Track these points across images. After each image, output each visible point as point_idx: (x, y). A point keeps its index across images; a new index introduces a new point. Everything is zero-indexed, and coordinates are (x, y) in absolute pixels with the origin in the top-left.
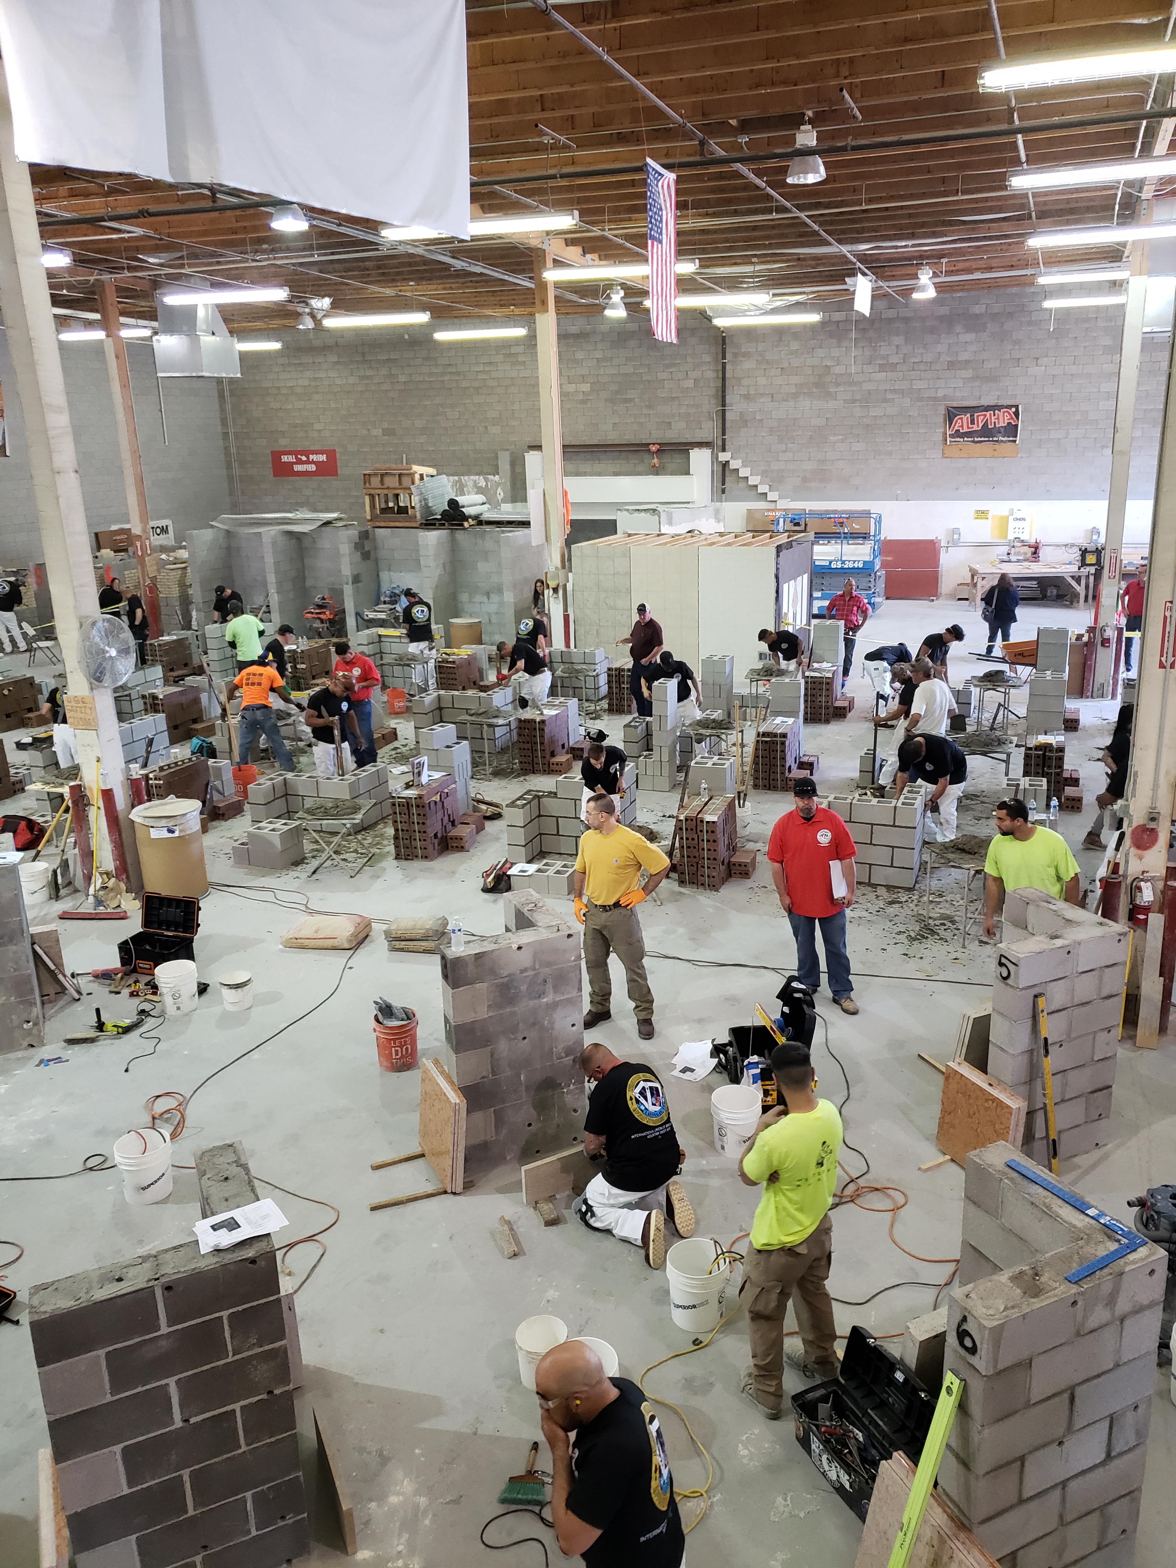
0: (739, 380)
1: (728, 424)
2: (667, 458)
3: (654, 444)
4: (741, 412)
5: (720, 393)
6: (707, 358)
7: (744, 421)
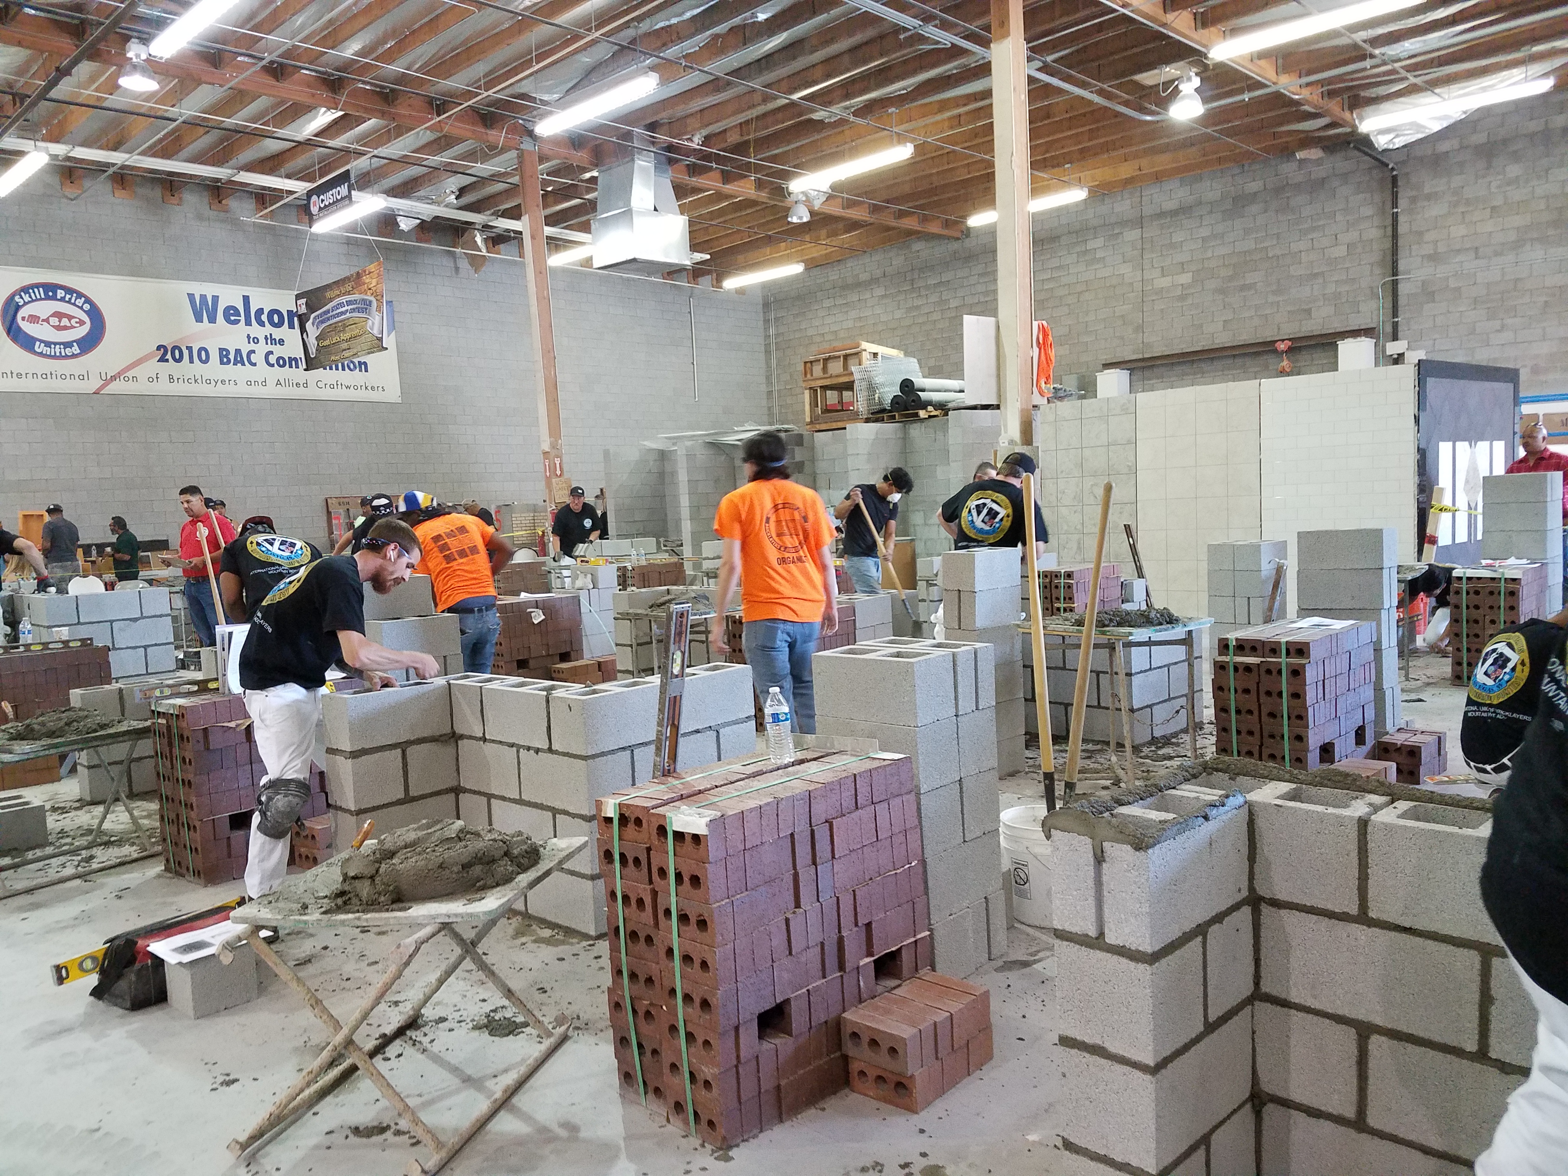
0: (1420, 234)
1: (1402, 301)
2: (1304, 358)
3: (1283, 340)
4: (1423, 282)
5: (1389, 258)
6: (1368, 211)
7: (1429, 293)
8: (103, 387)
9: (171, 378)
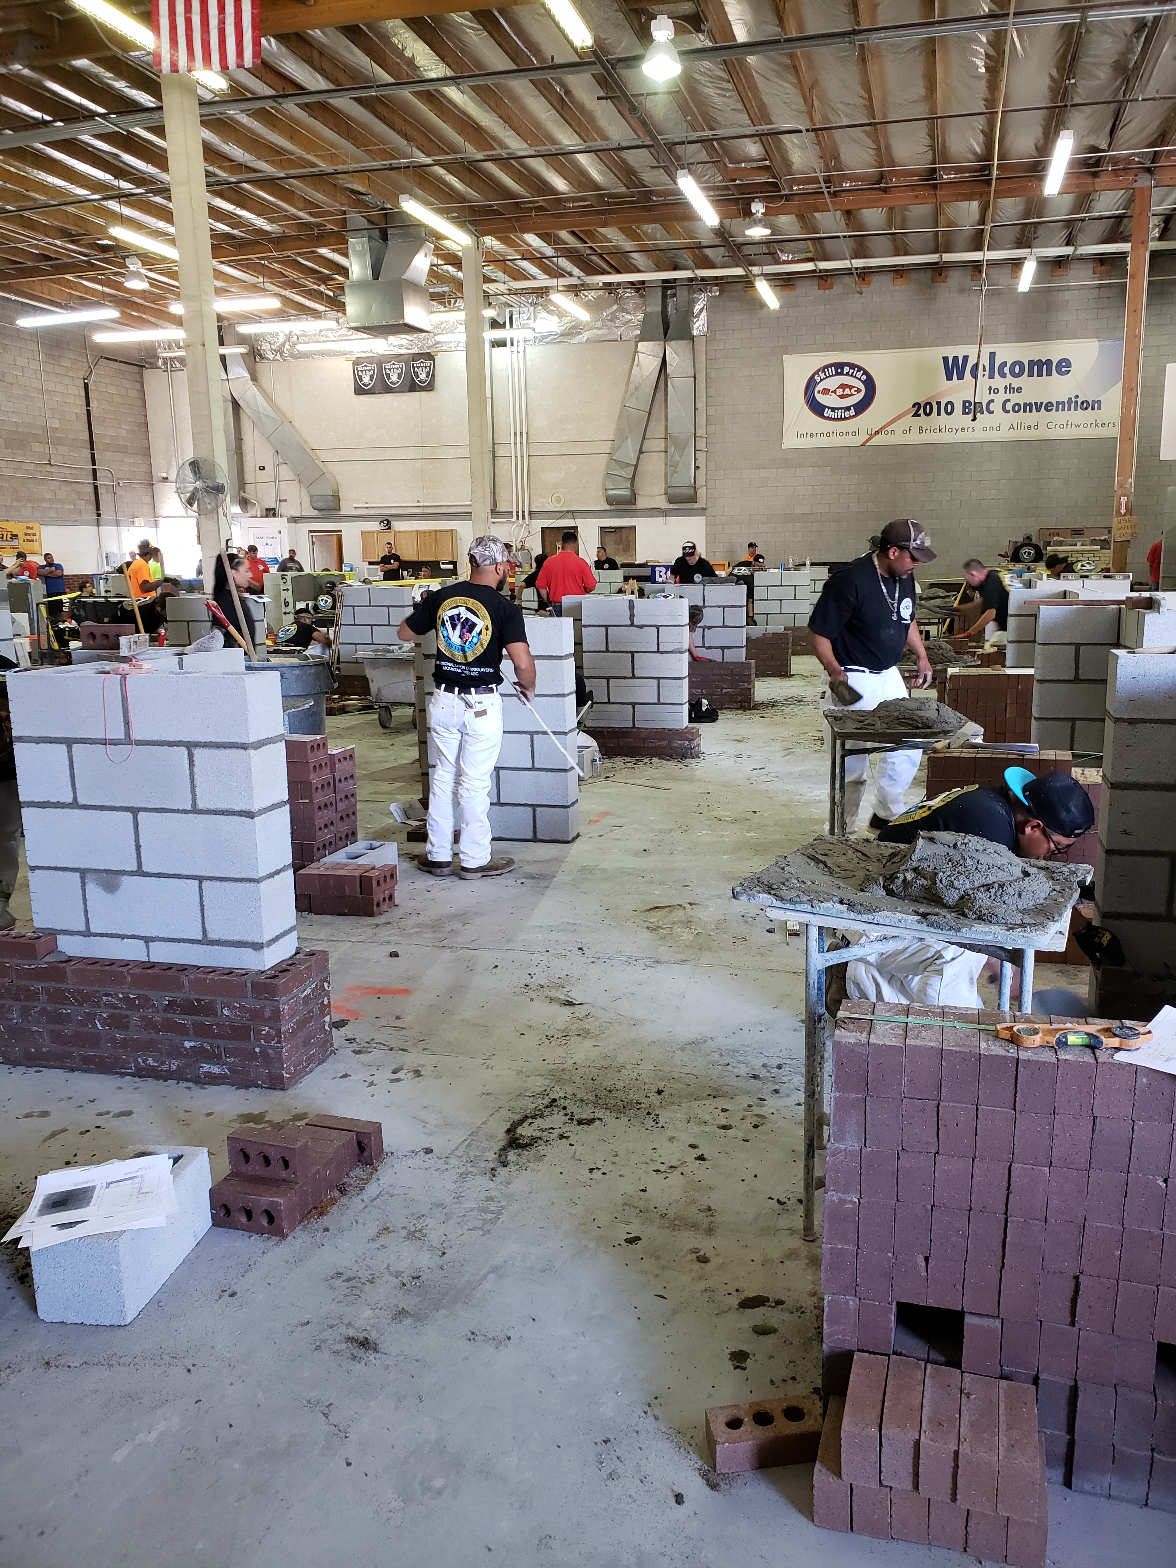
8: (869, 439)
9: (921, 429)
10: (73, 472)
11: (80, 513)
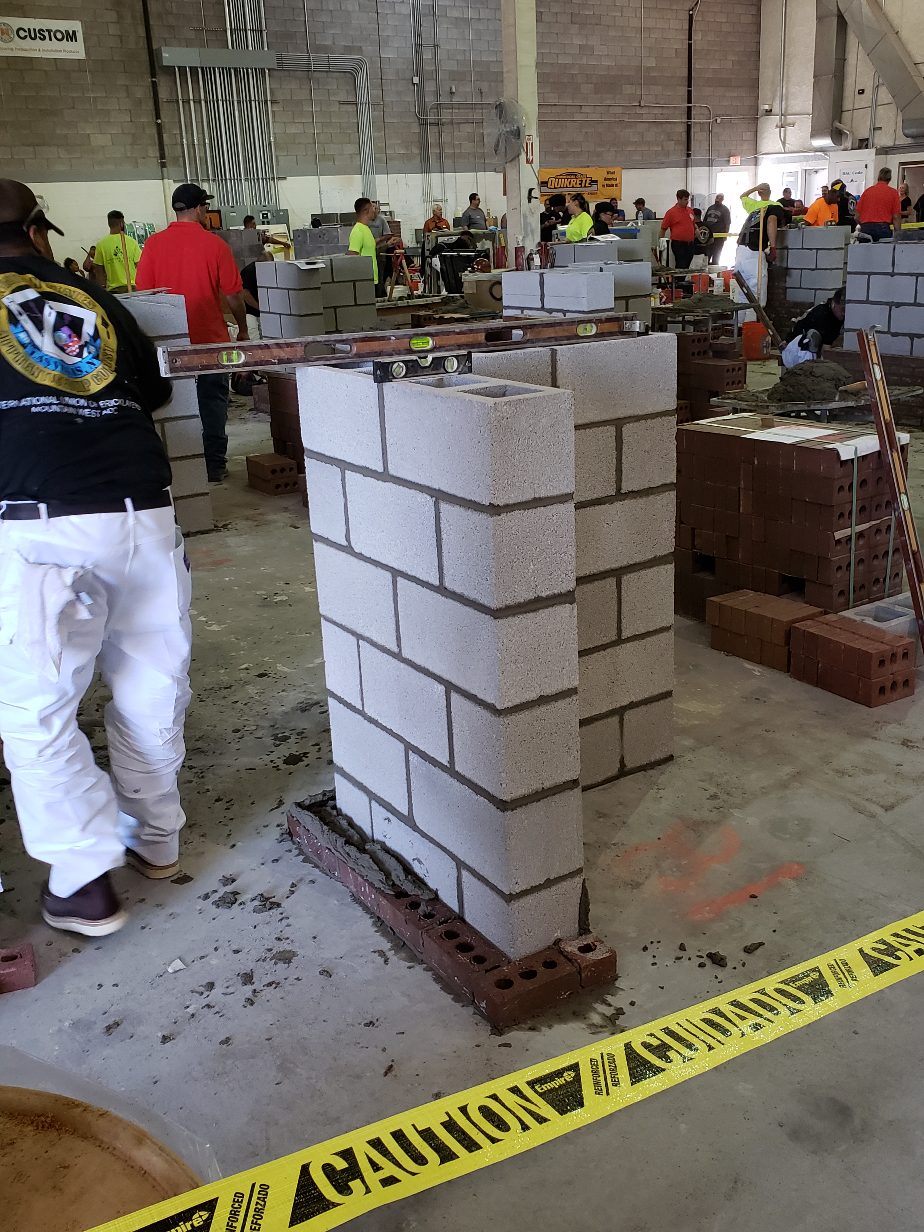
10: (665, 111)
11: (667, 154)
